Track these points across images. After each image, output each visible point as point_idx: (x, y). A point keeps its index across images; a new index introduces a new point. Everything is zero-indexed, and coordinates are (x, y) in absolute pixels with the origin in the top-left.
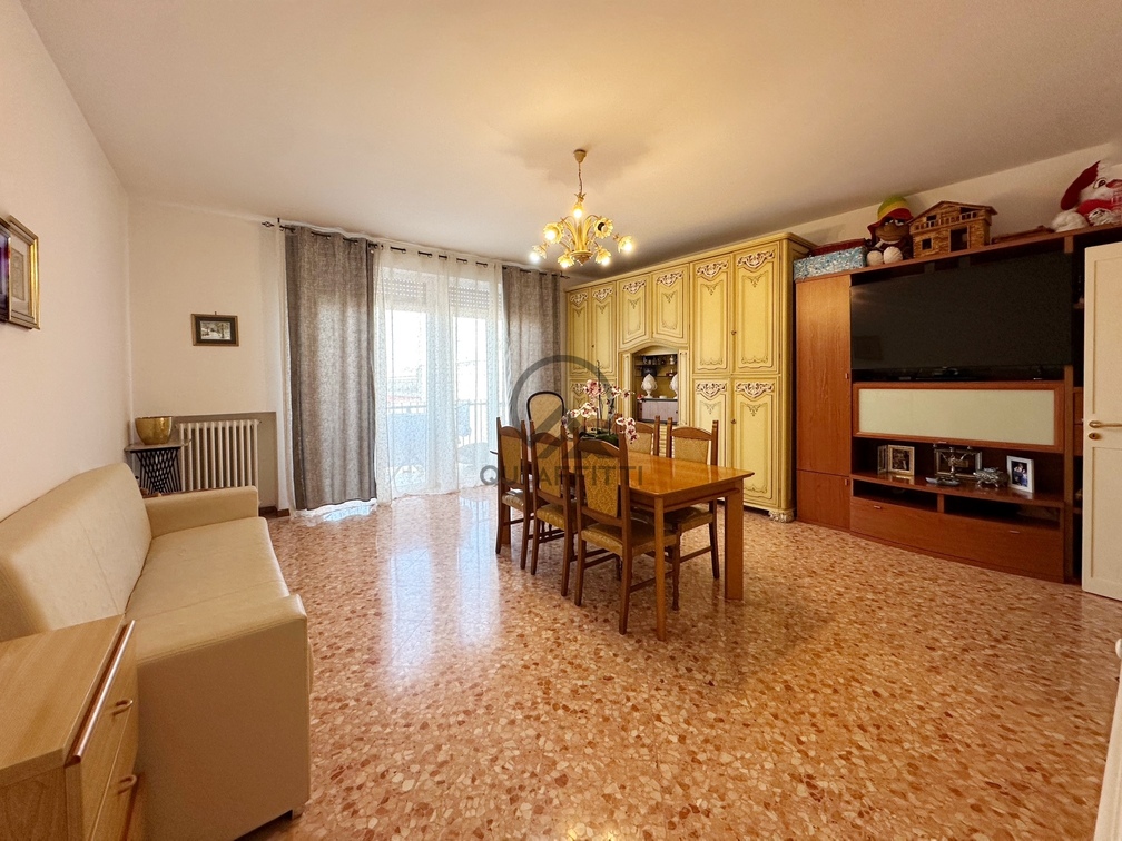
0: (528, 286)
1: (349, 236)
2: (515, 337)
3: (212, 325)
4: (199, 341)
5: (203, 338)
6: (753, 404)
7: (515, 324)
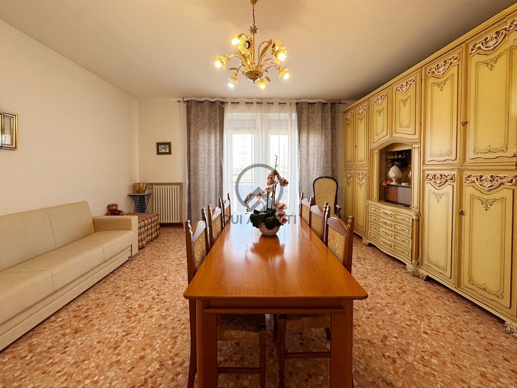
0: (314, 113)
1: (213, 100)
2: (304, 144)
3: (163, 146)
4: (158, 153)
5: (160, 152)
6: (486, 197)
7: (304, 136)
